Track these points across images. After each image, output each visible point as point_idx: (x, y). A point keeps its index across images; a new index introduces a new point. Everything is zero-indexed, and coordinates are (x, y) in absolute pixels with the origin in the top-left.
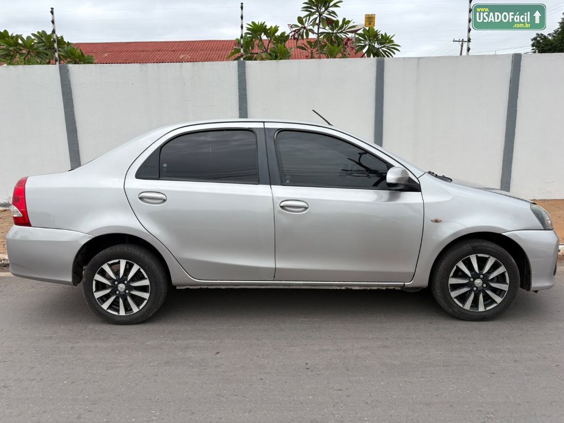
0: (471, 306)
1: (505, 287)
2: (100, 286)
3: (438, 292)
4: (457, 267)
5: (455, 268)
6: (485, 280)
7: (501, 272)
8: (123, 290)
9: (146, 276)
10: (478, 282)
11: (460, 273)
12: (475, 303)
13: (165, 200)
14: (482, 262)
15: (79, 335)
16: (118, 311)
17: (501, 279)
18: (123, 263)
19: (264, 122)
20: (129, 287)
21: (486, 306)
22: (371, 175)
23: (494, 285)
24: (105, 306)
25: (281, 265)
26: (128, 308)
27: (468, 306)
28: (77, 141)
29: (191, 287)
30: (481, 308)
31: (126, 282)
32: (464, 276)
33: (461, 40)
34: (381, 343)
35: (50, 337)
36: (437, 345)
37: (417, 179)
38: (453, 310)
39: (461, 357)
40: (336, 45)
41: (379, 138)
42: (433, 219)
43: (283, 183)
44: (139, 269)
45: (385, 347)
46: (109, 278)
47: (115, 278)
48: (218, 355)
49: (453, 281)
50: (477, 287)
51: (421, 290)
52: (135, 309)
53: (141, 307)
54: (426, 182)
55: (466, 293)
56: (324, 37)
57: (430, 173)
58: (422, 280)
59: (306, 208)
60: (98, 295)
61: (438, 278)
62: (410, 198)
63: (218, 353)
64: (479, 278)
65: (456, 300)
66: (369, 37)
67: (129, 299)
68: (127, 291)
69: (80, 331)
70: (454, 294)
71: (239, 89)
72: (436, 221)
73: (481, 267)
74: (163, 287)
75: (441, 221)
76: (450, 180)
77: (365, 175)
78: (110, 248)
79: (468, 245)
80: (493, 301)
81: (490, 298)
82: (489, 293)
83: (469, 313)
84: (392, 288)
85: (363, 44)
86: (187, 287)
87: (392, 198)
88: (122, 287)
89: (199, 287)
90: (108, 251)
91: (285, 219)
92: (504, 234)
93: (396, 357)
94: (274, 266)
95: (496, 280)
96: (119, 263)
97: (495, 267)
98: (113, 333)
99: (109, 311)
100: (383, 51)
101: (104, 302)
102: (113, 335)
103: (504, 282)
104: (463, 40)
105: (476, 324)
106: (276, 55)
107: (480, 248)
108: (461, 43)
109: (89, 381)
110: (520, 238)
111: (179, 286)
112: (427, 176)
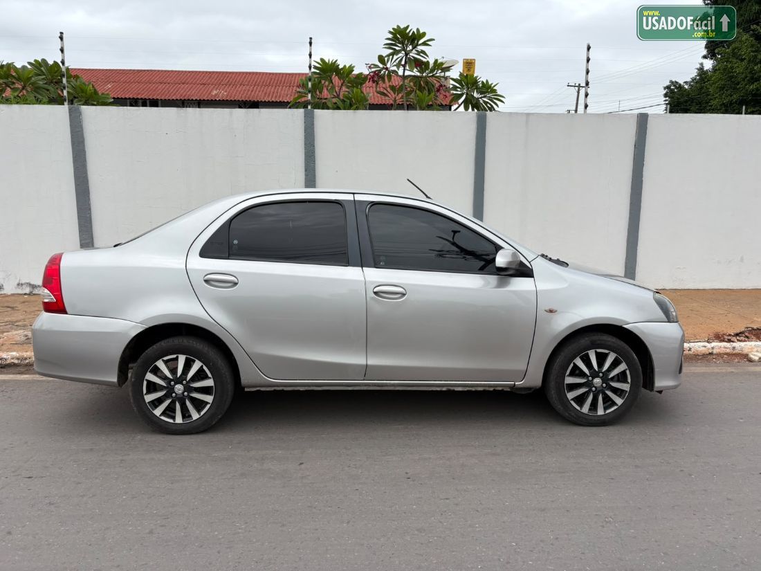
0: (590, 410)
1: (626, 387)
2: (152, 387)
3: (553, 394)
4: (574, 364)
5: (572, 365)
6: (605, 379)
7: (622, 370)
8: (181, 392)
9: (210, 375)
10: (597, 381)
11: (577, 372)
12: (594, 406)
13: (236, 284)
14: (601, 358)
15: (128, 446)
16: (174, 418)
17: (622, 377)
18: (182, 359)
19: (354, 194)
20: (188, 389)
21: (605, 409)
22: (467, 257)
23: (614, 384)
24: (158, 412)
25: (373, 361)
26: (186, 414)
27: (585, 409)
28: (89, 205)
29: (262, 389)
30: (600, 412)
31: (184, 382)
32: (582, 374)
33: (577, 85)
34: (490, 451)
35: (91, 450)
36: (552, 452)
37: (530, 262)
38: (569, 414)
39: (579, 463)
40: (426, 92)
41: (478, 212)
42: (547, 309)
43: (376, 266)
44: (202, 366)
45: (494, 454)
46: (164, 378)
47: (171, 378)
48: (303, 466)
49: (569, 380)
50: (595, 387)
51: (534, 391)
52: (195, 416)
53: (202, 413)
54: (538, 266)
55: (583, 394)
56: (410, 81)
57: (543, 256)
58: (534, 379)
59: (404, 295)
60: (149, 398)
61: (552, 377)
62: (520, 285)
63: (301, 464)
64: (598, 376)
65: (572, 403)
66: (467, 85)
67: (188, 403)
68: (186, 393)
69: (128, 443)
70: (571, 395)
71: (305, 144)
72: (551, 311)
73: (601, 364)
74: (230, 387)
75: (556, 311)
76: (566, 265)
77: (459, 256)
78: (166, 341)
79: (587, 339)
80: (614, 403)
81: (610, 399)
82: (609, 393)
83: (587, 417)
84: (500, 389)
85: (459, 93)
86: (258, 389)
87: (501, 284)
88: (179, 388)
89: (272, 389)
90: (163, 344)
91: (378, 307)
92: (625, 326)
93: (507, 464)
94: (365, 363)
95: (616, 378)
96: (177, 359)
97: (615, 364)
98: (170, 444)
99: (163, 418)
100: (484, 102)
101: (156, 407)
102: (169, 446)
103: (625, 381)
104: (579, 85)
105: (594, 429)
106: (352, 103)
107: (599, 342)
108: (577, 88)
109: (154, 495)
110: (643, 332)
111: (249, 387)
112: (540, 260)
